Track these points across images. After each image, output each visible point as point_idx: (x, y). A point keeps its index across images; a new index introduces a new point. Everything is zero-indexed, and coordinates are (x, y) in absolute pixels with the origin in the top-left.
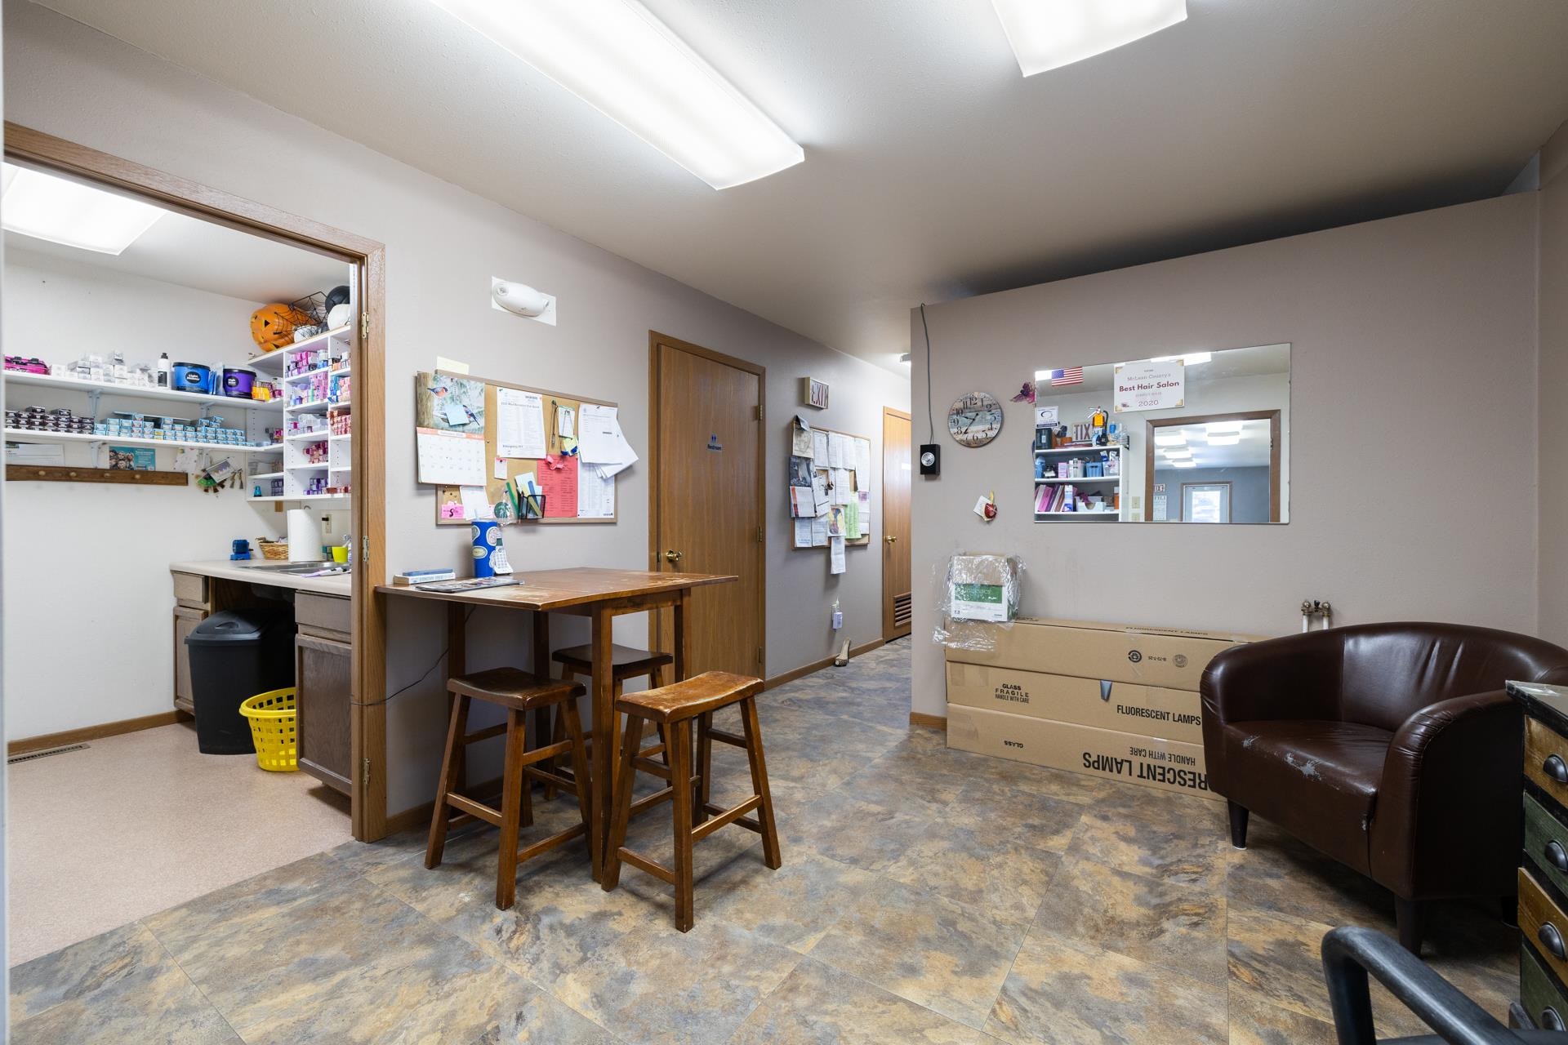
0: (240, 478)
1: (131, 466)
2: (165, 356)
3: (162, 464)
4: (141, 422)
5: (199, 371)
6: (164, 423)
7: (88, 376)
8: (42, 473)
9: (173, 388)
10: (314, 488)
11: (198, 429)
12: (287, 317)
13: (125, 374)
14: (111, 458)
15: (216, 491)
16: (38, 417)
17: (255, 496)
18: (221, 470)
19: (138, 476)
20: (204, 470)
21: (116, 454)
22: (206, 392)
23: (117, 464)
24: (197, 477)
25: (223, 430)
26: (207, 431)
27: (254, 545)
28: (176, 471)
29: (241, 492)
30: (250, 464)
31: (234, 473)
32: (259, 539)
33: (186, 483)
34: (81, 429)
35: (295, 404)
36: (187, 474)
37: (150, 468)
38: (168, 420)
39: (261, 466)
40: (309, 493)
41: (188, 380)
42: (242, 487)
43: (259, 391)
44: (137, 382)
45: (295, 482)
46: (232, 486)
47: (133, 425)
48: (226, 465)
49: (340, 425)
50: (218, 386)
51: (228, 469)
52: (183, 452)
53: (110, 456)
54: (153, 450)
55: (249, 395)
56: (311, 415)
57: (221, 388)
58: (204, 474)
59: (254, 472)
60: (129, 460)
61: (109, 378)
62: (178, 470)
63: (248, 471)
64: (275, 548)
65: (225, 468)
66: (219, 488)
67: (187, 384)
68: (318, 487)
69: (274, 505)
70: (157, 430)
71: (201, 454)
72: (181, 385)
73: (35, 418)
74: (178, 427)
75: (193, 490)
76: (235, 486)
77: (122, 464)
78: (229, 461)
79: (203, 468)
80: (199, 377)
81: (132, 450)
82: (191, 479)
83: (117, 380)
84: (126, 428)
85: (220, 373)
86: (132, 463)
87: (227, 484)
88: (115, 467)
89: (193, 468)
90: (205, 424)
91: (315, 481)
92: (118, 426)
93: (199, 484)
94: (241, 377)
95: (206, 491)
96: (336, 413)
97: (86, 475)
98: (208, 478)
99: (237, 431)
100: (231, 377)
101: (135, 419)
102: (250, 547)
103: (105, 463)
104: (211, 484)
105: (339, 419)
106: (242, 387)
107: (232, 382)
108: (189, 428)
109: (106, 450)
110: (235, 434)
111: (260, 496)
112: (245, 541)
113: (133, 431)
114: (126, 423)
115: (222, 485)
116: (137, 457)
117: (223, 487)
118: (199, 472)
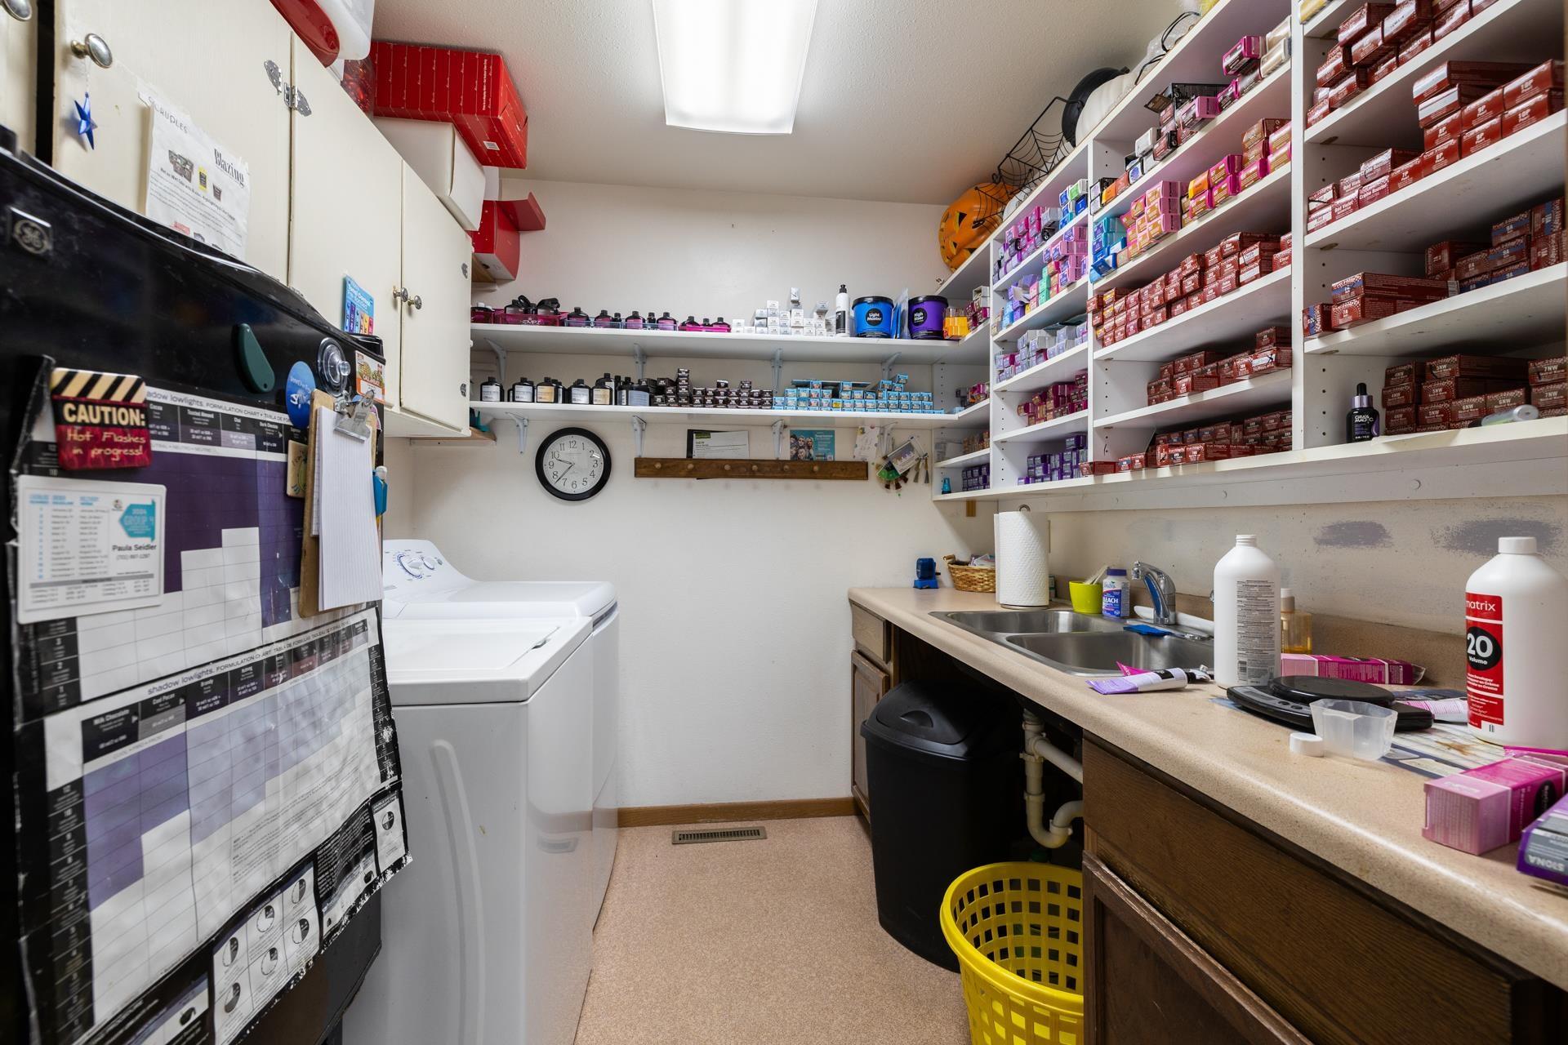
0: (926, 467)
1: (810, 455)
2: (843, 289)
3: (843, 452)
4: (818, 390)
5: (880, 306)
6: (843, 391)
7: (765, 329)
8: (727, 467)
9: (852, 335)
10: (1039, 472)
11: (880, 394)
12: (990, 193)
13: (803, 321)
14: (792, 446)
15: (898, 487)
16: (722, 393)
17: (943, 493)
18: (905, 457)
19: (816, 468)
20: (885, 458)
21: (797, 439)
22: (889, 336)
23: (797, 453)
24: (878, 467)
25: (908, 393)
26: (889, 398)
27: (942, 567)
28: (856, 459)
29: (926, 488)
30: (937, 446)
31: (919, 460)
32: (948, 558)
33: (865, 477)
34: (761, 404)
35: (1012, 320)
36: (867, 464)
37: (829, 457)
38: (847, 386)
39: (950, 447)
40: (1027, 482)
41: (869, 322)
42: (927, 480)
43: (955, 323)
44: (813, 331)
45: (1006, 464)
46: (916, 480)
47: (810, 396)
48: (909, 448)
49: (1121, 319)
50: (902, 327)
51: (912, 455)
52: (863, 433)
53: (791, 444)
54: (832, 433)
55: (938, 334)
56: (1042, 331)
57: (906, 329)
58: (884, 463)
59: (942, 457)
60: (809, 447)
61: (786, 329)
62: (858, 459)
63: (935, 455)
64: (970, 574)
65: (909, 454)
66: (902, 483)
67: (868, 327)
68: (1045, 470)
69: (964, 506)
70: (835, 400)
71: (882, 434)
72: (861, 331)
73: (719, 395)
74: (858, 394)
75: (873, 485)
76: (919, 480)
77: (803, 453)
78: (913, 442)
79: (884, 454)
80: (881, 316)
81: (811, 434)
82: (872, 470)
83: (794, 330)
84: (804, 400)
85: (905, 307)
86: (812, 451)
87: (911, 476)
88: (795, 457)
89: (872, 455)
90: (887, 387)
91: (1038, 459)
92: (796, 399)
93: (880, 477)
94: (927, 306)
95: (887, 487)
96: (1109, 297)
97: (768, 469)
98: (890, 468)
99: (924, 394)
100: (918, 311)
101: (813, 387)
102: (937, 569)
103: (785, 452)
104: (894, 479)
105: (1120, 304)
106: (930, 323)
107: (919, 317)
108: (870, 395)
109: (787, 433)
110: (921, 398)
111: (950, 492)
112: (931, 560)
113: (810, 404)
114: (804, 393)
115: (904, 477)
116: (816, 442)
117: (906, 480)
118: (879, 461)
